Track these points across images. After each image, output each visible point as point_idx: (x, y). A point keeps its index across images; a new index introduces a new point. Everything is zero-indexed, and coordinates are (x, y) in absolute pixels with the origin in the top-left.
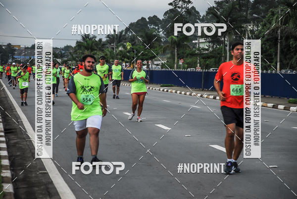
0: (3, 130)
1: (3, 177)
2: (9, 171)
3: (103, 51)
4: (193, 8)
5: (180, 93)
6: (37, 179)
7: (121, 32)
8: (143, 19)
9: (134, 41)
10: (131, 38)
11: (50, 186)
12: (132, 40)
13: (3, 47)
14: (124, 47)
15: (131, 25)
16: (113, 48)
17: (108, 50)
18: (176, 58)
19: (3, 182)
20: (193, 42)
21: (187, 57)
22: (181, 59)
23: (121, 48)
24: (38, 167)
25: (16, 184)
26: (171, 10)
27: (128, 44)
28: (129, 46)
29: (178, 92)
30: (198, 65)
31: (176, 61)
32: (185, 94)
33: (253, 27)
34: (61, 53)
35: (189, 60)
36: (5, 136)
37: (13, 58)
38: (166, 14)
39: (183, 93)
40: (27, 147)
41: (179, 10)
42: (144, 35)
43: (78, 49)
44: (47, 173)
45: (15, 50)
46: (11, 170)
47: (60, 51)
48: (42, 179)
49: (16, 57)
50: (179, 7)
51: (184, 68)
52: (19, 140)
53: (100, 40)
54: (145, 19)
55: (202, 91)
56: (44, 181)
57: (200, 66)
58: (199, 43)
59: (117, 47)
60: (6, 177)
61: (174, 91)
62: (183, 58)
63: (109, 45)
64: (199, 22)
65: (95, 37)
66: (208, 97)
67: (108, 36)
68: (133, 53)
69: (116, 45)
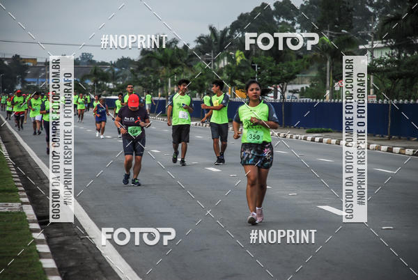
3: (191, 67)
7: (224, 32)
8: (264, 6)
14: (231, 59)
15: (242, 17)
16: (209, 62)
20: (361, 47)
27: (238, 52)
28: (239, 57)
31: (328, 84)
34: (113, 73)
43: (146, 65)
45: (26, 67)
57: (374, 93)
58: (373, 49)
59: (217, 61)
61: (333, 141)
64: (371, 10)
65: (175, 41)
66: (403, 152)
67: (200, 40)
68: (251, 70)
69: (215, 56)
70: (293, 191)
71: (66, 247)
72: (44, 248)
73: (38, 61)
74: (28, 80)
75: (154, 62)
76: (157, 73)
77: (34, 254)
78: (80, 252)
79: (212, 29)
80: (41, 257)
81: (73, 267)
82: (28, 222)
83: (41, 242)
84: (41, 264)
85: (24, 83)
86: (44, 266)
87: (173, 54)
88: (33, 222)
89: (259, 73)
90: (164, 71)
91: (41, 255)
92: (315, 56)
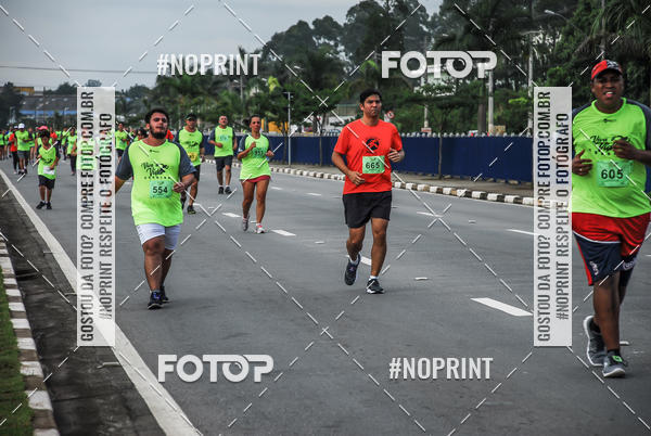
0: (12, 272)
1: (25, 377)
2: (37, 363)
3: (215, 96)
6: (99, 380)
8: (302, 24)
9: (282, 72)
10: (276, 67)
12: (279, 71)
14: (263, 86)
15: (277, 37)
16: (238, 90)
17: (227, 94)
19: (26, 389)
21: (400, 106)
22: (387, 112)
23: (254, 91)
25: (54, 393)
26: (363, 5)
27: (271, 79)
28: (272, 83)
30: (426, 123)
32: (403, 187)
33: (544, 39)
34: (124, 102)
35: (405, 113)
36: (19, 286)
38: (351, 12)
40: (70, 310)
41: (382, 3)
42: (305, 58)
43: (162, 94)
44: (120, 366)
45: (21, 97)
46: (41, 361)
47: (121, 98)
48: (109, 381)
52: (49, 295)
54: (306, 24)
55: (440, 179)
56: (113, 383)
57: (430, 125)
58: (427, 75)
59: (248, 88)
60: (33, 376)
62: (391, 109)
63: (228, 83)
64: (425, 29)
66: (454, 193)
68: (284, 99)
69: (244, 83)
70: (321, 239)
71: (47, 306)
72: (18, 307)
73: (35, 89)
74: (24, 112)
75: (172, 90)
76: (174, 102)
77: (6, 313)
78: (62, 310)
79: (242, 51)
80: (12, 317)
81: (52, 328)
82: (3, 276)
83: (15, 299)
84: (11, 324)
85: (18, 116)
86: (15, 327)
88: (10, 276)
89: (292, 102)
90: (182, 100)
91: (13, 314)
92: (359, 83)
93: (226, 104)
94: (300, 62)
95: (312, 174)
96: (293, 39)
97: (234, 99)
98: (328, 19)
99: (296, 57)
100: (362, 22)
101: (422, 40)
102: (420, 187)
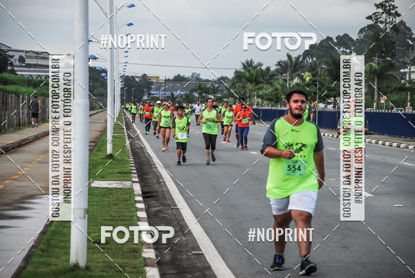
0: (141, 193)
1: (145, 259)
2: (153, 250)
3: (271, 84)
4: (402, 23)
5: (383, 144)
6: (190, 262)
7: (298, 58)
8: (329, 39)
9: (315, 70)
10: (311, 66)
11: (207, 273)
12: (312, 69)
13: (137, 79)
14: (302, 78)
15: (312, 47)
16: (286, 80)
17: (279, 83)
18: (376, 94)
19: (145, 266)
20: (402, 71)
21: (392, 92)
22: (383, 95)
23: (296, 80)
24: (189, 246)
25: (162, 269)
26: (369, 27)
27: (307, 74)
28: (308, 77)
29: (380, 142)
30: (409, 104)
31: (376, 98)
32: (391, 145)
34: (214, 87)
35: (395, 97)
36: (144, 202)
37: (149, 94)
38: (361, 31)
39: (387, 143)
40: (173, 218)
41: (382, 26)
42: (330, 60)
43: (237, 82)
44: (203, 254)
45: (152, 83)
46: (155, 249)
47: (213, 85)
48: (196, 263)
49: (152, 92)
50: (381, 22)
51: (387, 108)
52: (161, 208)
53: (268, 69)
54: (332, 38)
56: (198, 265)
57: (411, 105)
58: (410, 72)
59: (292, 79)
60: (149, 258)
61: (374, 141)
62: (386, 94)
63: (280, 75)
64: (410, 43)
65: (260, 64)
67: (279, 64)
68: (314, 86)
69: (290, 76)
73: (160, 78)
75: (243, 80)
76: (245, 88)
79: (289, 56)
87: (257, 74)
89: (320, 89)
90: (250, 86)
93: (277, 89)
94: (326, 63)
95: (331, 135)
96: (323, 48)
97: (283, 86)
98: (346, 36)
99: (325, 59)
100: (368, 37)
101: (408, 50)
102: (402, 146)
